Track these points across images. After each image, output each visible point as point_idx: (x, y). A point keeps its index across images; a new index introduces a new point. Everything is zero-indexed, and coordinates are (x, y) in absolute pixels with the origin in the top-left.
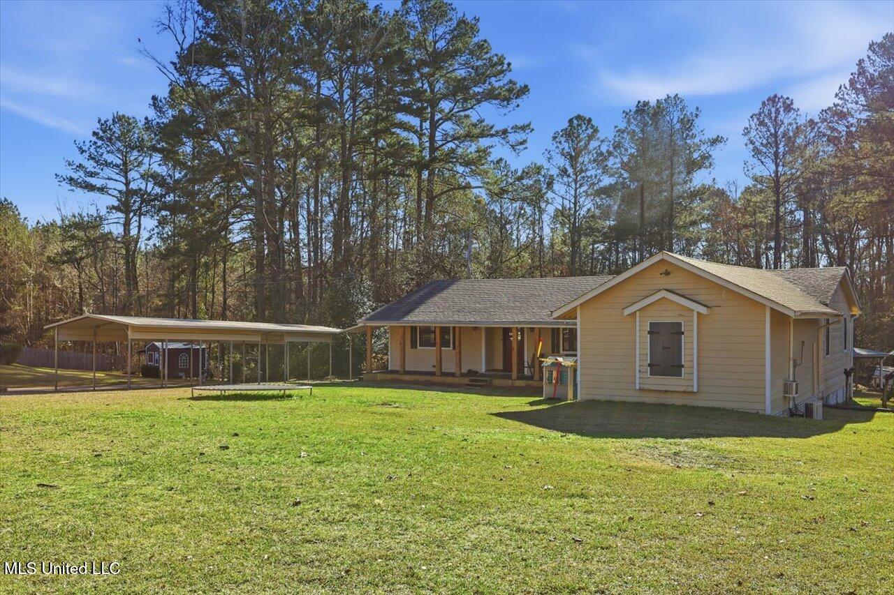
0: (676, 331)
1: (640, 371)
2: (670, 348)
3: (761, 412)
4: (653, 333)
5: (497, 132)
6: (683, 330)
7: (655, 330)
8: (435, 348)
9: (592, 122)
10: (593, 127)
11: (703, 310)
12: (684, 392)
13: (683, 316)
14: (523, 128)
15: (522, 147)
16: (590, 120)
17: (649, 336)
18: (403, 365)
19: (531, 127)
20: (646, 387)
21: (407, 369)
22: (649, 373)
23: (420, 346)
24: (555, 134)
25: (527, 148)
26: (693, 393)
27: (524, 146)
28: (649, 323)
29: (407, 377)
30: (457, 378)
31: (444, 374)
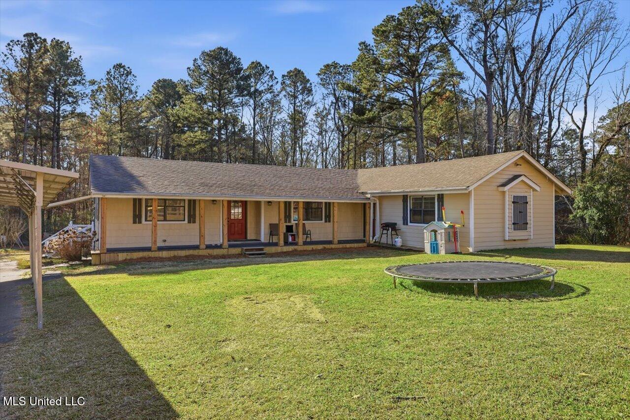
1: (508, 228)
2: (522, 212)
3: (552, 247)
4: (515, 202)
6: (527, 201)
13: (527, 192)
17: (513, 205)
20: (511, 238)
22: (513, 229)
23: (146, 221)
26: (529, 240)
28: (513, 196)
30: (226, 250)
31: (209, 247)
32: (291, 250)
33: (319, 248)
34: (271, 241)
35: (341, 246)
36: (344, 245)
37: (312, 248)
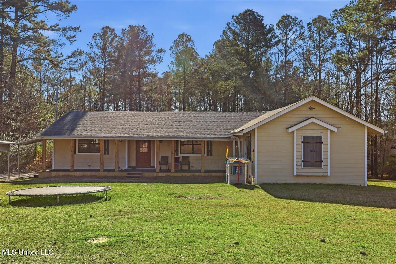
0: (318, 141)
1: (297, 165)
2: (315, 151)
3: (362, 185)
4: (305, 142)
5: (60, 29)
6: (322, 141)
7: (306, 141)
8: (99, 154)
9: (115, 32)
10: (114, 34)
11: (335, 130)
12: (323, 176)
13: (323, 133)
14: (77, 29)
15: (73, 39)
16: (114, 30)
17: (302, 144)
18: (73, 166)
19: (80, 29)
20: (300, 174)
21: (75, 168)
22: (302, 166)
23: (78, 153)
24: (94, 34)
25: (76, 40)
26: (327, 176)
27: (75, 39)
28: (302, 136)
29: (77, 174)
30: (117, 173)
31: (106, 171)
32: (164, 175)
33: (188, 175)
34: (167, 169)
35: (207, 174)
36: (210, 174)
37: (182, 175)
